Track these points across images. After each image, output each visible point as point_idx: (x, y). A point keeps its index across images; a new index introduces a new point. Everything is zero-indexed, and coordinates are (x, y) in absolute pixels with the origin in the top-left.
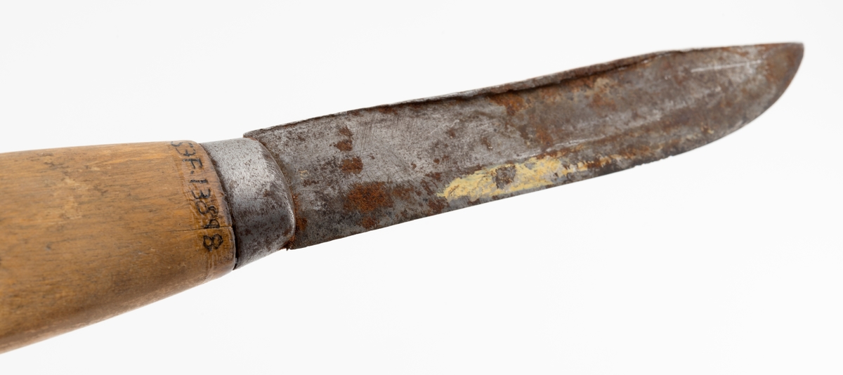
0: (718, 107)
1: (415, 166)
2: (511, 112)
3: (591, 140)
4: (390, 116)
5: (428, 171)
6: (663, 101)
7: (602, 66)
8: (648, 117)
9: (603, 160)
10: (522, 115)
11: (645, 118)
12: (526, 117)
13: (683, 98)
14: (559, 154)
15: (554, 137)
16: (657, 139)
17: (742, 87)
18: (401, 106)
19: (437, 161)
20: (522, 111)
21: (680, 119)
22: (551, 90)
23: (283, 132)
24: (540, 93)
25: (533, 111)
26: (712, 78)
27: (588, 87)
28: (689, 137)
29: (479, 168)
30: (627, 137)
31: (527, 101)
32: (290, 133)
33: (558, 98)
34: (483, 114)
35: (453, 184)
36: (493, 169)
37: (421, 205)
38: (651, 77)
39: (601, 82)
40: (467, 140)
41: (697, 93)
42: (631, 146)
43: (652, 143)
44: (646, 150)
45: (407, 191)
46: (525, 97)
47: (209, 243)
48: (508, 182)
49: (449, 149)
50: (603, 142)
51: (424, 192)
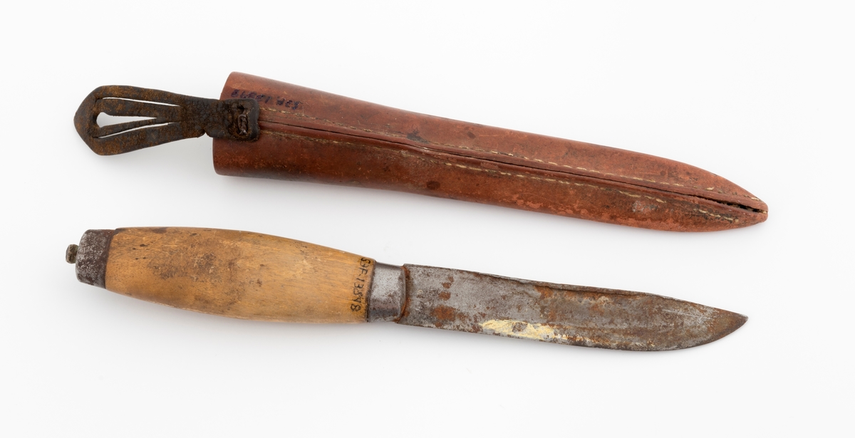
0: (665, 334)
1: (475, 306)
2: (542, 297)
3: (578, 326)
4: (477, 279)
5: (480, 311)
6: (633, 320)
7: (607, 290)
8: (619, 325)
9: (579, 338)
10: (547, 301)
11: (616, 325)
12: (549, 303)
13: (647, 323)
14: (555, 327)
15: (558, 318)
16: (616, 339)
17: (688, 328)
18: (486, 276)
19: (488, 308)
20: (549, 299)
21: (639, 333)
22: (572, 293)
23: (422, 269)
24: (565, 293)
25: (556, 300)
26: (673, 317)
27: (594, 299)
28: (637, 344)
29: (508, 319)
30: (599, 332)
31: (556, 296)
32: (425, 271)
33: (573, 299)
34: (527, 293)
35: (490, 322)
36: (515, 322)
37: (468, 326)
38: (635, 306)
39: (603, 298)
40: (510, 303)
41: (658, 322)
42: (599, 337)
43: (612, 339)
44: (607, 341)
45: (465, 317)
46: (555, 292)
47: (353, 307)
48: (519, 331)
49: (498, 304)
50: (584, 329)
51: (473, 320)
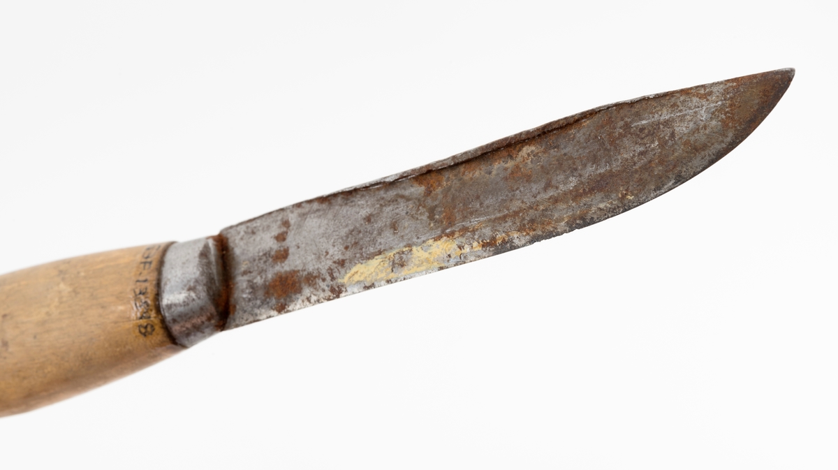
0: (647, 168)
1: (327, 253)
2: (428, 193)
3: (493, 217)
4: (324, 206)
5: (336, 258)
6: (585, 166)
7: (528, 132)
8: (561, 187)
9: (500, 236)
10: (437, 194)
11: (557, 188)
12: (440, 197)
13: (609, 162)
14: (457, 235)
15: (458, 216)
16: (564, 212)
17: (685, 138)
18: (335, 195)
19: (347, 248)
20: (439, 190)
21: (600, 185)
22: (473, 165)
23: (243, 228)
24: (462, 169)
25: (449, 189)
26: (653, 131)
27: (511, 157)
28: (602, 206)
29: (380, 253)
30: (531, 211)
31: (449, 180)
32: (248, 227)
33: (477, 174)
34: (402, 197)
35: (354, 269)
36: (391, 254)
37: (324, 291)
38: (582, 140)
39: (526, 150)
40: (379, 224)
41: (630, 150)
42: (532, 221)
43: (556, 215)
44: (549, 223)
45: (315, 277)
46: (447, 174)
47: (143, 330)
48: (402, 266)
49: (361, 235)
50: (504, 218)
51: (328, 278)
